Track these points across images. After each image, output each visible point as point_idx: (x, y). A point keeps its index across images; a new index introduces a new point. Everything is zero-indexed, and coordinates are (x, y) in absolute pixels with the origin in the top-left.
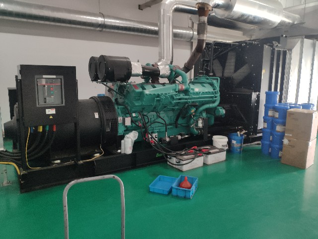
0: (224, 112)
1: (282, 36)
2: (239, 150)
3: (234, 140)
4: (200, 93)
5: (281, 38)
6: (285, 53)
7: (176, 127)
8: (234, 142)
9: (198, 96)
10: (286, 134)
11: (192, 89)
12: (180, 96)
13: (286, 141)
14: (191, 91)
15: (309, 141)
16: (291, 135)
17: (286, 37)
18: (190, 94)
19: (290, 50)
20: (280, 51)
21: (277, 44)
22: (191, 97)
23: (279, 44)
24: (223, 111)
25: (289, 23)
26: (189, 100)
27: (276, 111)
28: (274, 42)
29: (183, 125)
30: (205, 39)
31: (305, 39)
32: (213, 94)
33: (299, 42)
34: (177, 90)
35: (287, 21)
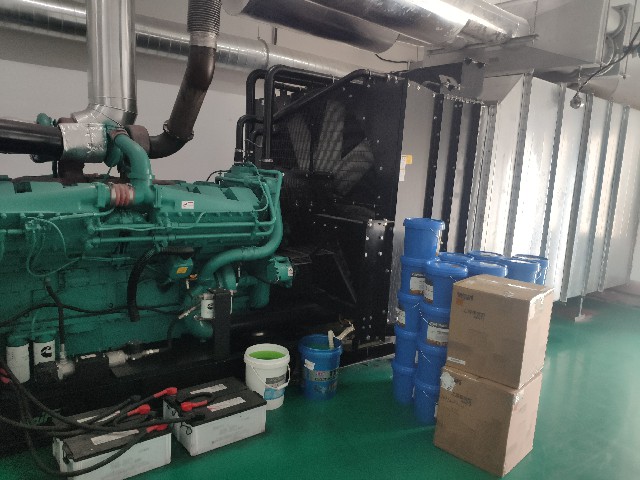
0: (290, 273)
1: (469, 62)
2: (324, 390)
3: (312, 359)
4: (198, 214)
5: (465, 68)
6: (475, 111)
7: (133, 318)
8: (310, 365)
9: (191, 226)
10: (449, 359)
11: (164, 202)
12: (118, 223)
13: (447, 381)
14: (166, 210)
15: (515, 387)
16: (463, 362)
17: (480, 65)
18: (160, 219)
19: (492, 104)
20: (458, 103)
21: (453, 82)
22: (162, 228)
23: (459, 82)
24: (286, 271)
25: (498, 34)
26: (158, 238)
27: (428, 282)
28: (443, 78)
29: (162, 309)
30: (211, 44)
31: (535, 80)
32: (253, 220)
33: (519, 84)
34: (102, 203)
35: (492, 27)
